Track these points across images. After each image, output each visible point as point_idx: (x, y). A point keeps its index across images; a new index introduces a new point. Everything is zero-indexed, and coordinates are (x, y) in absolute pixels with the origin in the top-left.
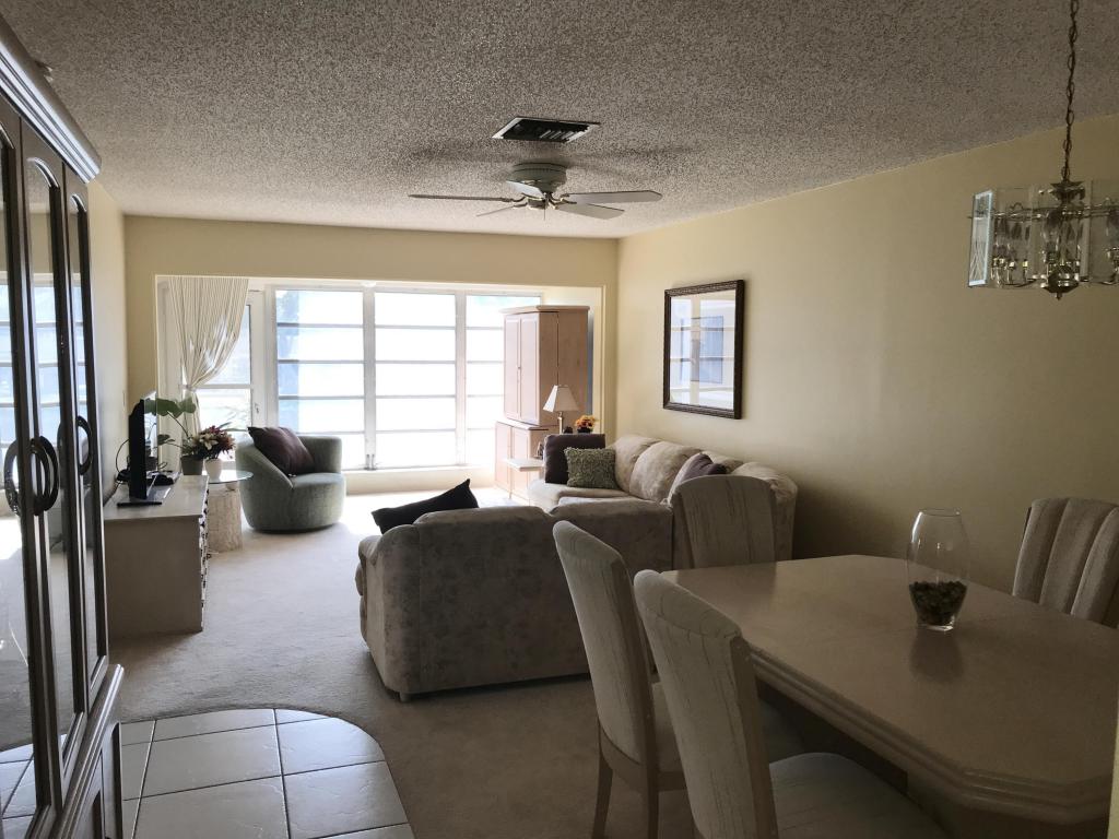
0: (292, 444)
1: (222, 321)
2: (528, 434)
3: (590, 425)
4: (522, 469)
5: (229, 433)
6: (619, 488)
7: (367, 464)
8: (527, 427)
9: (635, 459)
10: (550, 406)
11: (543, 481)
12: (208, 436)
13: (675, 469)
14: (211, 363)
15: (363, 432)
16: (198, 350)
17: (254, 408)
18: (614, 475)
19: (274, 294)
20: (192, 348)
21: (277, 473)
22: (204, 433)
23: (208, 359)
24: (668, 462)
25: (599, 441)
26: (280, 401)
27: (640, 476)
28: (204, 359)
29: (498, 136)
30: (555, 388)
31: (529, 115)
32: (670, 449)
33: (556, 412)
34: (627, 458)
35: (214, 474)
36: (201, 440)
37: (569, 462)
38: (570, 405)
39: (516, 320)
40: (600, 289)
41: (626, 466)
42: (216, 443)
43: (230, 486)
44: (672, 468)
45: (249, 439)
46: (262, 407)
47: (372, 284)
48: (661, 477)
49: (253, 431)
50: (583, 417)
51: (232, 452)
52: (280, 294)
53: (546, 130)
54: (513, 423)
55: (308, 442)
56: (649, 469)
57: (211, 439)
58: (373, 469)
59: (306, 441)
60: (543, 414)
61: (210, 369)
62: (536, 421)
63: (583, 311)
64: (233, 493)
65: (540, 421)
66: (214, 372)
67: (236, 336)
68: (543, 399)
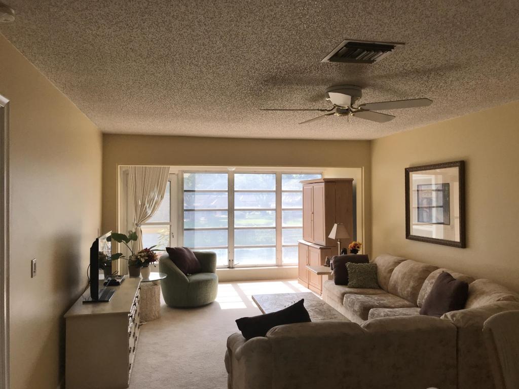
0: (189, 257)
1: (155, 189)
2: (319, 251)
3: (358, 247)
4: (319, 274)
5: (154, 252)
6: (380, 288)
7: (229, 265)
8: (319, 247)
9: (391, 271)
10: (332, 235)
11: (333, 282)
12: (143, 254)
13: (421, 280)
14: (149, 212)
15: (227, 248)
16: (143, 204)
17: (171, 235)
18: (377, 279)
19: (183, 175)
20: (140, 203)
21: (180, 274)
22: (141, 252)
23: (148, 209)
24: (416, 274)
25: (365, 259)
26: (185, 232)
27: (396, 282)
28: (146, 209)
29: (325, 60)
30: (336, 225)
31: (355, 37)
32: (416, 266)
33: (336, 240)
34: (386, 269)
35: (146, 275)
36: (139, 257)
37: (349, 272)
38: (344, 235)
39: (311, 186)
40: (361, 168)
41: (385, 274)
42: (147, 258)
43: (155, 283)
44: (419, 279)
45: (166, 253)
46: (175, 235)
47: (233, 168)
48: (412, 284)
49: (168, 249)
50: (354, 243)
51: (157, 263)
52: (186, 176)
53: (364, 51)
54: (309, 244)
55: (198, 255)
56: (403, 278)
57: (144, 256)
58: (232, 268)
59: (197, 254)
60: (328, 240)
61: (149, 214)
62: (324, 243)
63: (349, 182)
64: (156, 287)
65: (326, 244)
66: (150, 216)
67: (162, 197)
68: (328, 231)
